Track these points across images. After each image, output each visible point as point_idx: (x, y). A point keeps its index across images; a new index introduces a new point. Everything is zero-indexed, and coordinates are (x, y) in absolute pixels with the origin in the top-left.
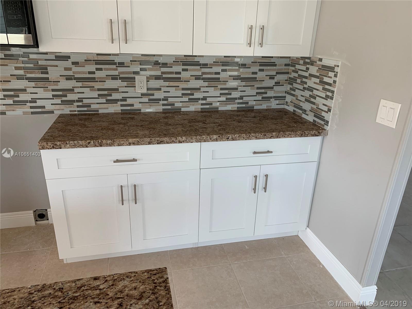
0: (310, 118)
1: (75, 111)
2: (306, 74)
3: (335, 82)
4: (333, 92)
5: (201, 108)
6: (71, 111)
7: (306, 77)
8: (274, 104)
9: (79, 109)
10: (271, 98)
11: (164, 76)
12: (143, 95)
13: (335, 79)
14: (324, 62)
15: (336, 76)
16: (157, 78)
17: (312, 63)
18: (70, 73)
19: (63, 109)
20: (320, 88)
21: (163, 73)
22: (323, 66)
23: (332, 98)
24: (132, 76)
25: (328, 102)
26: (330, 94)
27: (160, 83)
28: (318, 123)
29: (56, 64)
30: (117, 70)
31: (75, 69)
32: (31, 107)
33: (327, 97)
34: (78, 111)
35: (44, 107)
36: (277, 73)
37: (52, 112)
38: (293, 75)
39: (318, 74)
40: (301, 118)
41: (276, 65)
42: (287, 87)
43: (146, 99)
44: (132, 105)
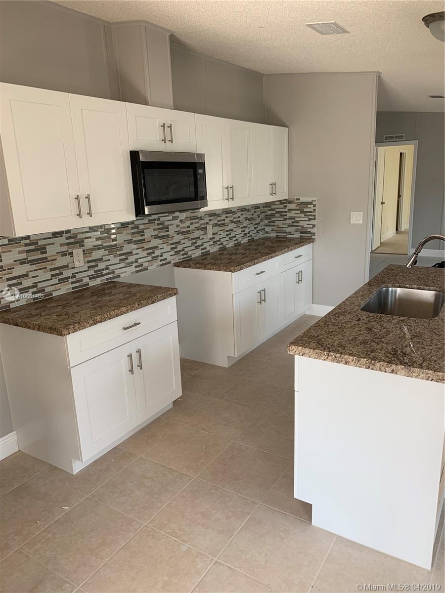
0: (297, 235)
1: (181, 259)
2: (286, 210)
3: (314, 210)
4: (315, 216)
5: (235, 244)
6: (179, 260)
7: (286, 212)
8: (261, 235)
9: (183, 257)
10: (259, 230)
11: (219, 223)
12: (211, 239)
13: (314, 208)
14: (303, 200)
15: (314, 206)
16: (216, 225)
17: (290, 202)
18: (178, 229)
19: (175, 259)
20: (303, 215)
21: (218, 221)
22: (301, 203)
23: (314, 219)
24: (205, 226)
25: (312, 222)
26: (313, 217)
27: (217, 229)
28: (305, 236)
29: (172, 223)
30: (199, 222)
31: (182, 225)
32: (161, 261)
33: (310, 220)
34: (183, 259)
35: (166, 259)
36: (261, 213)
37: (170, 262)
38: (269, 213)
39: (298, 208)
40: (287, 238)
41: (259, 208)
42: (266, 222)
43: (211, 243)
44: (206, 248)
